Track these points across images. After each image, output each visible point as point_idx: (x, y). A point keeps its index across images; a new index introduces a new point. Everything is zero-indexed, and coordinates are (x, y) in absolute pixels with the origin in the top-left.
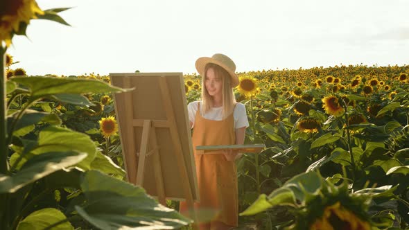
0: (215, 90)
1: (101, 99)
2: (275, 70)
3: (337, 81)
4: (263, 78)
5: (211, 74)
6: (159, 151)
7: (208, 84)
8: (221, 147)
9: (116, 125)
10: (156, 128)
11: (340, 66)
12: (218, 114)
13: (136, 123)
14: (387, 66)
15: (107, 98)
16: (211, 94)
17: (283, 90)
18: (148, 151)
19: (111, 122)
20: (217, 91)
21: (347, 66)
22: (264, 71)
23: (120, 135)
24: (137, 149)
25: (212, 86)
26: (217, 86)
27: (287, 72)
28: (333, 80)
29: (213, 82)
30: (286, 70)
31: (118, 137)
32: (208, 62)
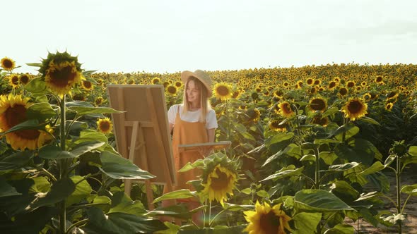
0: (193, 97)
1: (96, 100)
2: (267, 68)
3: (317, 83)
4: (254, 76)
5: (192, 85)
6: (145, 145)
7: (189, 92)
8: (196, 145)
9: (111, 125)
10: (143, 128)
11: (332, 65)
12: (194, 117)
13: (127, 124)
14: (379, 65)
15: (101, 99)
16: (190, 100)
17: (270, 90)
18: (137, 146)
19: (107, 122)
20: (195, 98)
21: (339, 65)
22: (256, 69)
23: (115, 133)
24: (128, 144)
25: (191, 94)
26: (195, 94)
27: (279, 71)
28: (313, 82)
29: (192, 91)
30: (278, 68)
31: (113, 135)
32: (190, 75)
